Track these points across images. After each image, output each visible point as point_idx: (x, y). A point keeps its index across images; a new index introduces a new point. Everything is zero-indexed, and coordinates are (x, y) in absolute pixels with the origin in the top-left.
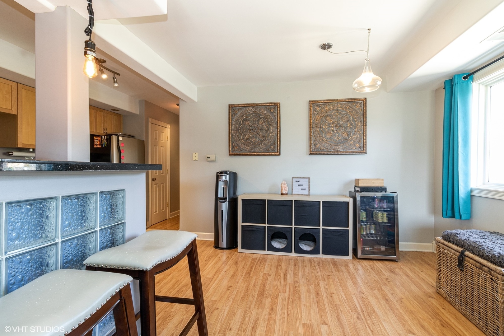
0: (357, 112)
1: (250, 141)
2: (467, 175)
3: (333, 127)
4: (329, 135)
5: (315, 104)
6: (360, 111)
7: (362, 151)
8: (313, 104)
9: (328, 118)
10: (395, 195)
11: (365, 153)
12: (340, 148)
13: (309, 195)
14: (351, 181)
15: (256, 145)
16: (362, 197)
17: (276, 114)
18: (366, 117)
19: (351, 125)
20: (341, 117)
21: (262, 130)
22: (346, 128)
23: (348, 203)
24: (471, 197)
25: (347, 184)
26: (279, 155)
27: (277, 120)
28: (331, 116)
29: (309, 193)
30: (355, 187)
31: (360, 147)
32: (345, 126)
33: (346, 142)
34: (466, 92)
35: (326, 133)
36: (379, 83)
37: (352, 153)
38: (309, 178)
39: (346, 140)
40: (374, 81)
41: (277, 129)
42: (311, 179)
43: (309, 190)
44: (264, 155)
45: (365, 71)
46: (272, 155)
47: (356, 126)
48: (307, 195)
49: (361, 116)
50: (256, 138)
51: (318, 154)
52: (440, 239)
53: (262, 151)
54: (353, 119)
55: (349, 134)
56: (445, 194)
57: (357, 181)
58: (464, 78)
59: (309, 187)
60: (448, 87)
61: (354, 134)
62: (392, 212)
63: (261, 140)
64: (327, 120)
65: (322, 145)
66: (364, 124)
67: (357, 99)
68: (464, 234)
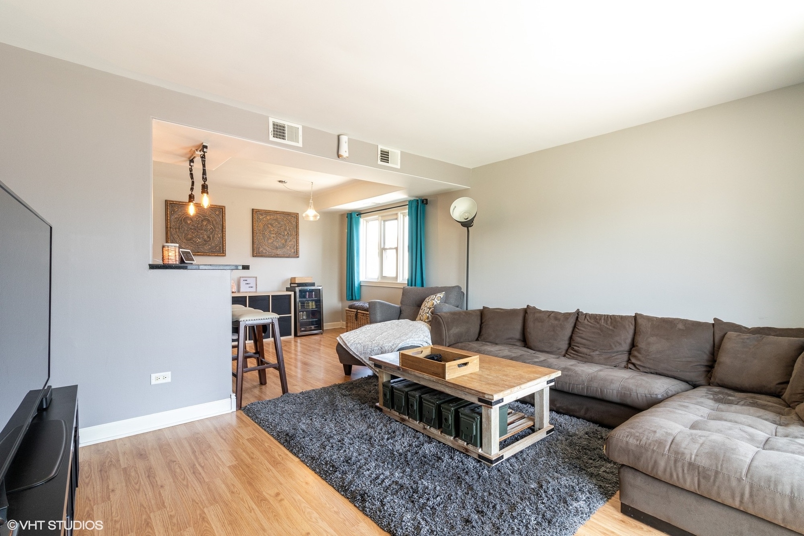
0: (292, 224)
1: (193, 241)
2: (358, 273)
3: (273, 234)
4: (270, 241)
5: (258, 213)
6: (294, 223)
7: (296, 255)
8: (256, 212)
9: (270, 226)
10: (320, 288)
11: (298, 257)
12: (279, 252)
13: (256, 292)
14: (288, 280)
15: (200, 245)
16: (300, 291)
17: (221, 217)
18: (298, 229)
19: (288, 233)
20: (280, 226)
21: (206, 230)
22: (284, 236)
23: (290, 295)
24: (360, 286)
25: (284, 282)
26: (225, 256)
27: (223, 223)
28: (272, 225)
29: (256, 290)
30: (291, 284)
31: (294, 252)
32: (283, 234)
33: (284, 247)
34: (358, 223)
35: (268, 239)
36: (318, 217)
37: (288, 257)
38: (256, 277)
39: (284, 246)
40: (315, 216)
41: (223, 231)
42: (257, 278)
43: (256, 288)
44: (209, 255)
45: (310, 208)
46: (217, 256)
47: (291, 235)
48: (254, 292)
49: (295, 227)
50: (199, 238)
51: (262, 256)
52: (347, 309)
53: (207, 252)
54: (289, 229)
55: (286, 241)
56: (348, 286)
57: (293, 279)
58: (357, 215)
59: (256, 285)
60: (349, 217)
61: (290, 241)
62: (319, 302)
63: (205, 241)
64: (268, 227)
65: (265, 249)
66: (297, 234)
67: (292, 213)
68: (357, 304)
